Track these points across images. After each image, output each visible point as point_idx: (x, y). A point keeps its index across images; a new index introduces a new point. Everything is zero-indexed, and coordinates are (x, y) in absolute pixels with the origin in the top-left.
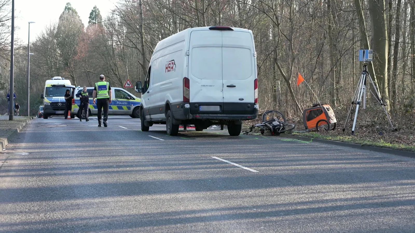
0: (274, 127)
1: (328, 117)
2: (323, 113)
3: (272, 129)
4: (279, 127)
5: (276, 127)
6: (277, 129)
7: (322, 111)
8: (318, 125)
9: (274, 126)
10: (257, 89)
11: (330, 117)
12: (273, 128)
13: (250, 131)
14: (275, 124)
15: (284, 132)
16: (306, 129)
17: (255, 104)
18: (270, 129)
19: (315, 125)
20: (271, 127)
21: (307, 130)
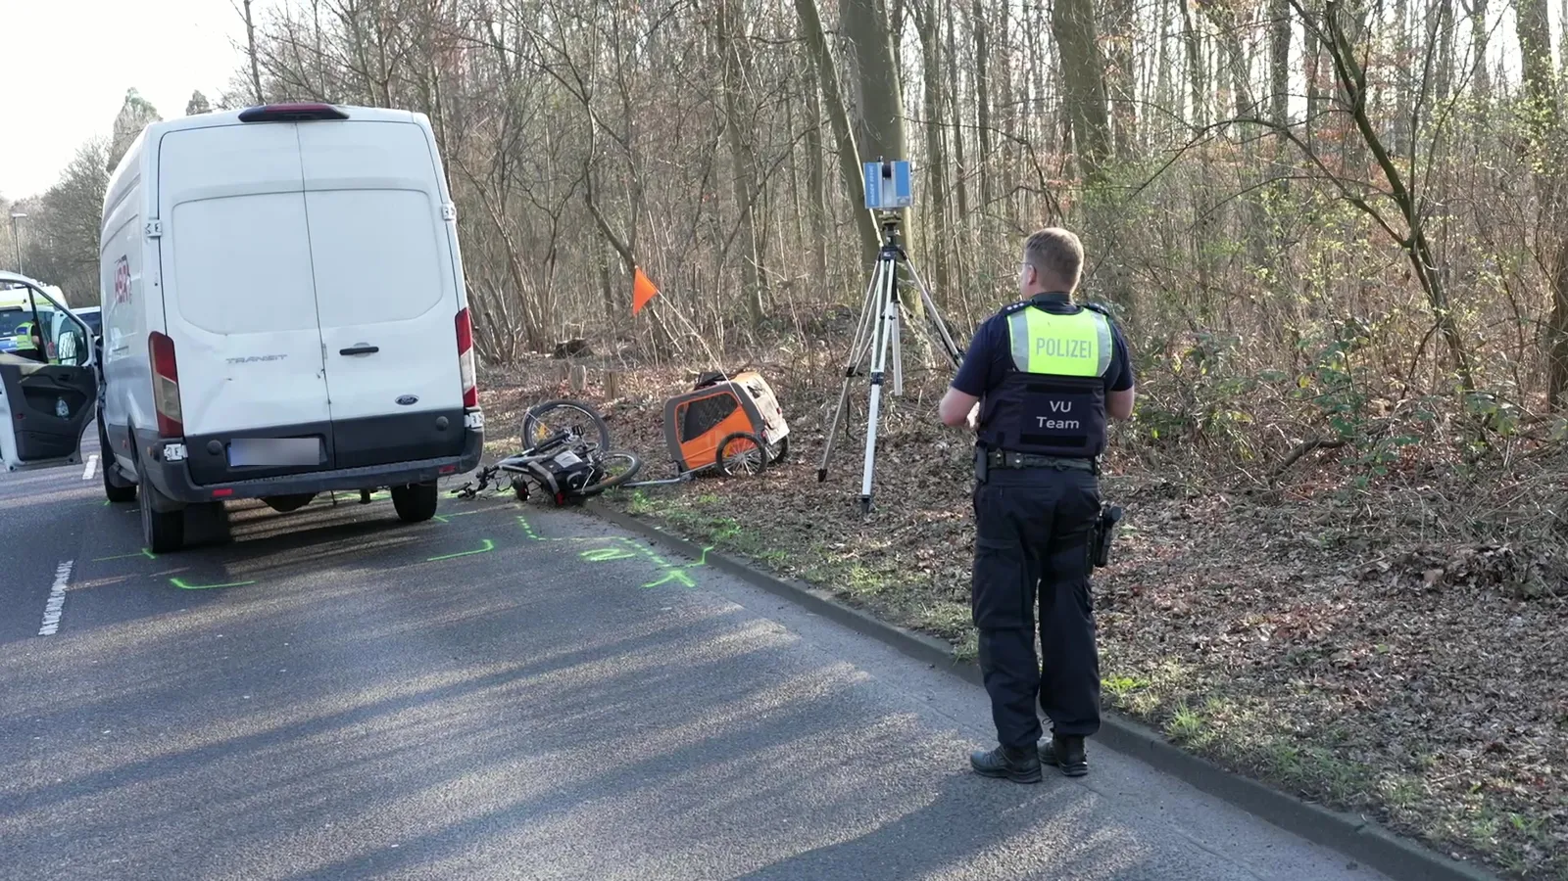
0: (559, 477)
1: (760, 423)
2: (740, 408)
3: (554, 484)
4: (579, 473)
5: (570, 473)
6: (573, 480)
7: (734, 404)
8: (725, 455)
9: (562, 473)
10: (471, 349)
11: (765, 422)
12: (558, 482)
13: (480, 489)
14: (565, 465)
15: (597, 493)
16: (681, 470)
17: (467, 413)
18: (545, 486)
19: (714, 455)
20: (550, 476)
21: (686, 475)
